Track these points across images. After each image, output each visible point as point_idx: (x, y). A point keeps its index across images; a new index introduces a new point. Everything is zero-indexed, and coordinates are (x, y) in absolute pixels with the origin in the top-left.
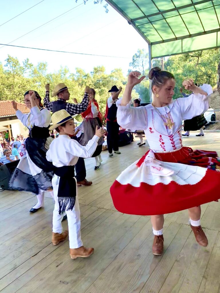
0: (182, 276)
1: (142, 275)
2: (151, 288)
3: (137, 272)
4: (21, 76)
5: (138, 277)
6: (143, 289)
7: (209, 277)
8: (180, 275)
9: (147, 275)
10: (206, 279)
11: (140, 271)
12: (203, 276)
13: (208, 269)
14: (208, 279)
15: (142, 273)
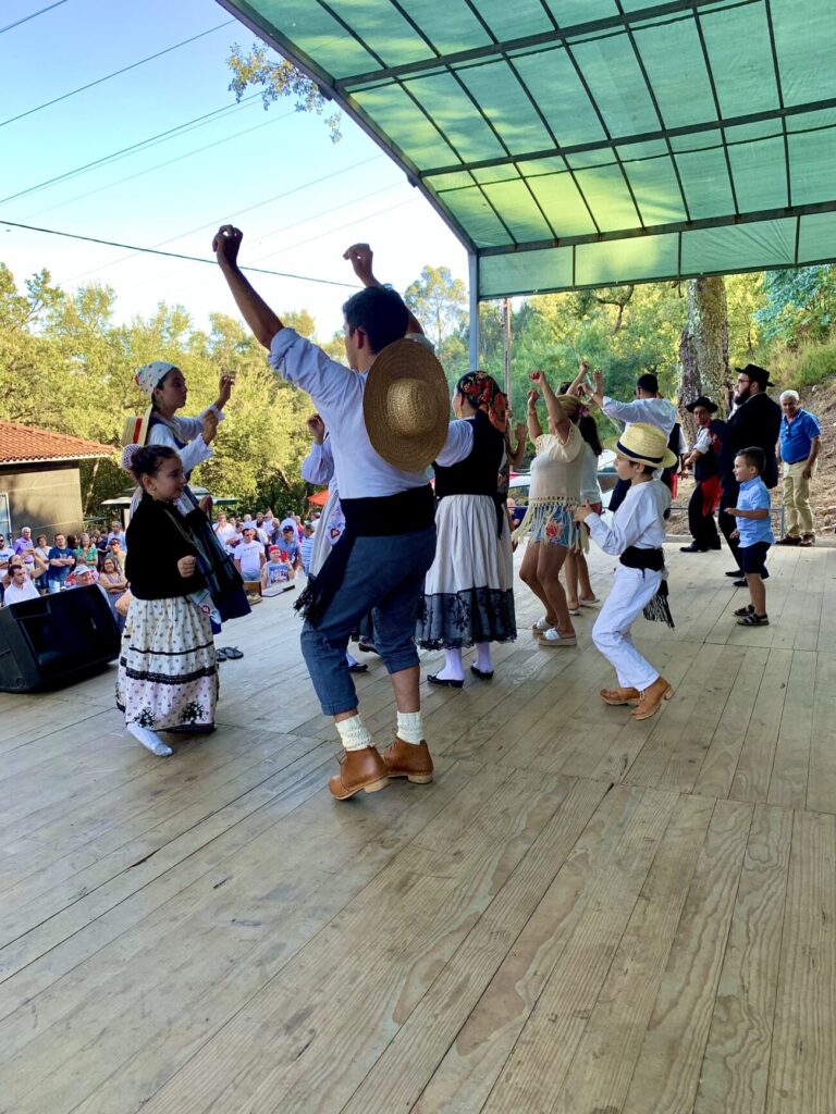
0: (583, 895)
1: (472, 897)
2: (498, 925)
3: (457, 893)
5: (461, 902)
6: (478, 927)
7: (655, 895)
8: (576, 894)
9: (485, 897)
10: (648, 899)
11: (464, 889)
12: (638, 893)
13: (651, 878)
14: (652, 899)
15: (470, 894)
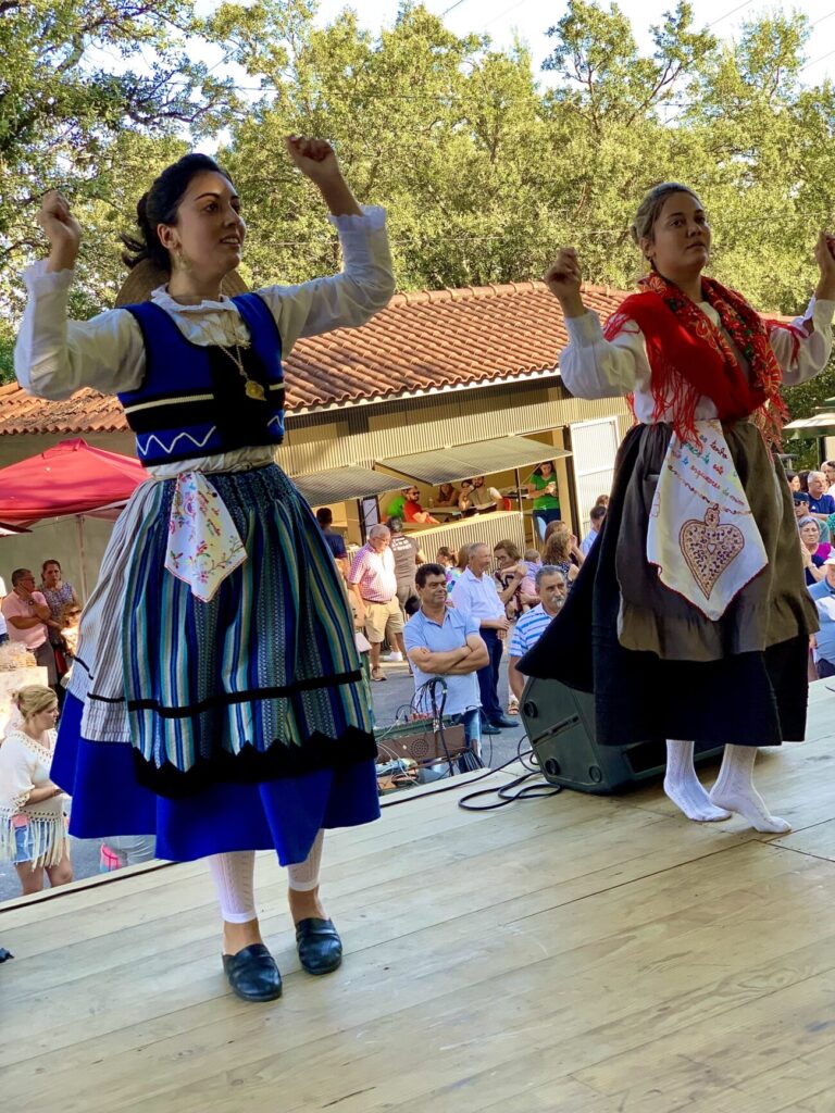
4: (638, 121)
